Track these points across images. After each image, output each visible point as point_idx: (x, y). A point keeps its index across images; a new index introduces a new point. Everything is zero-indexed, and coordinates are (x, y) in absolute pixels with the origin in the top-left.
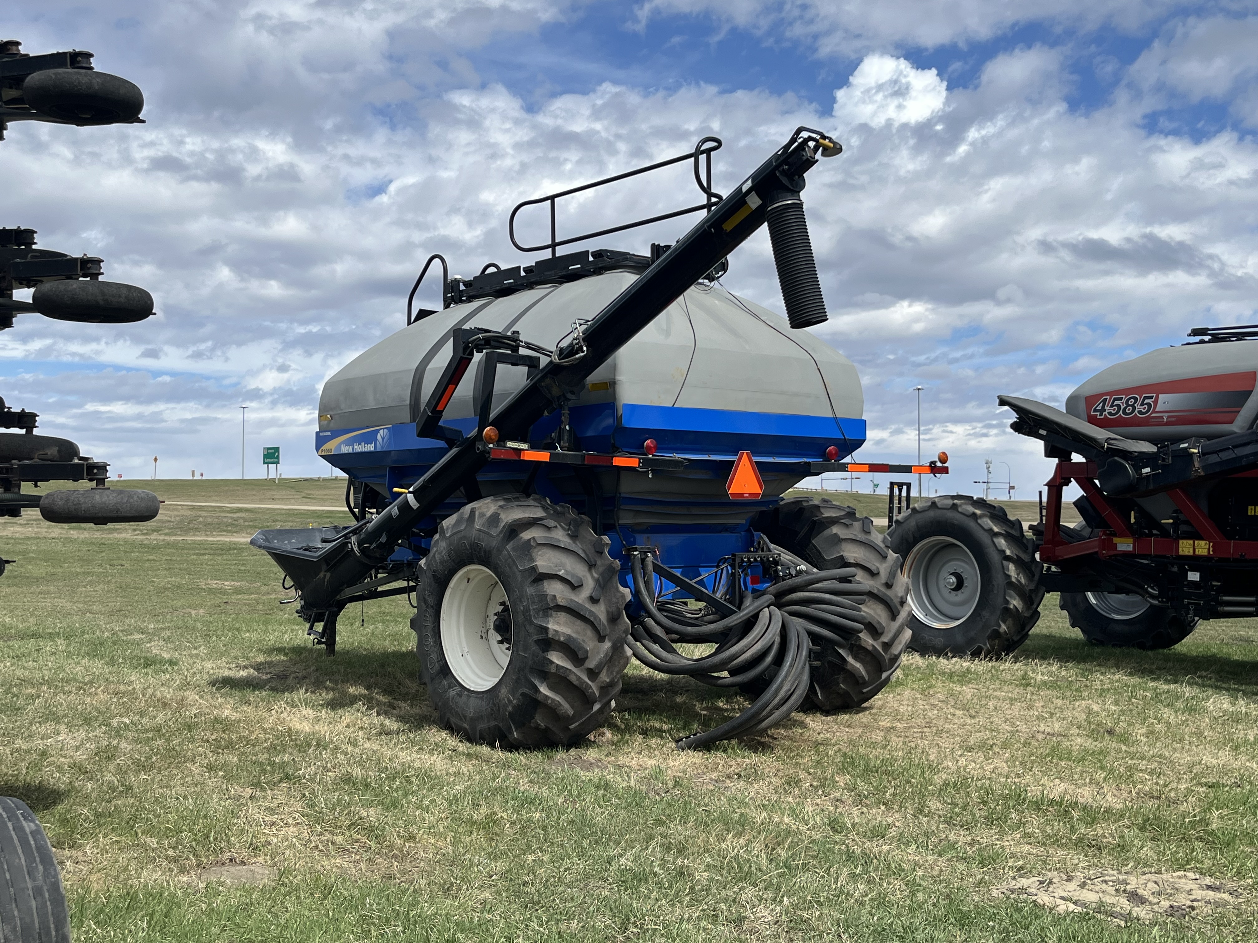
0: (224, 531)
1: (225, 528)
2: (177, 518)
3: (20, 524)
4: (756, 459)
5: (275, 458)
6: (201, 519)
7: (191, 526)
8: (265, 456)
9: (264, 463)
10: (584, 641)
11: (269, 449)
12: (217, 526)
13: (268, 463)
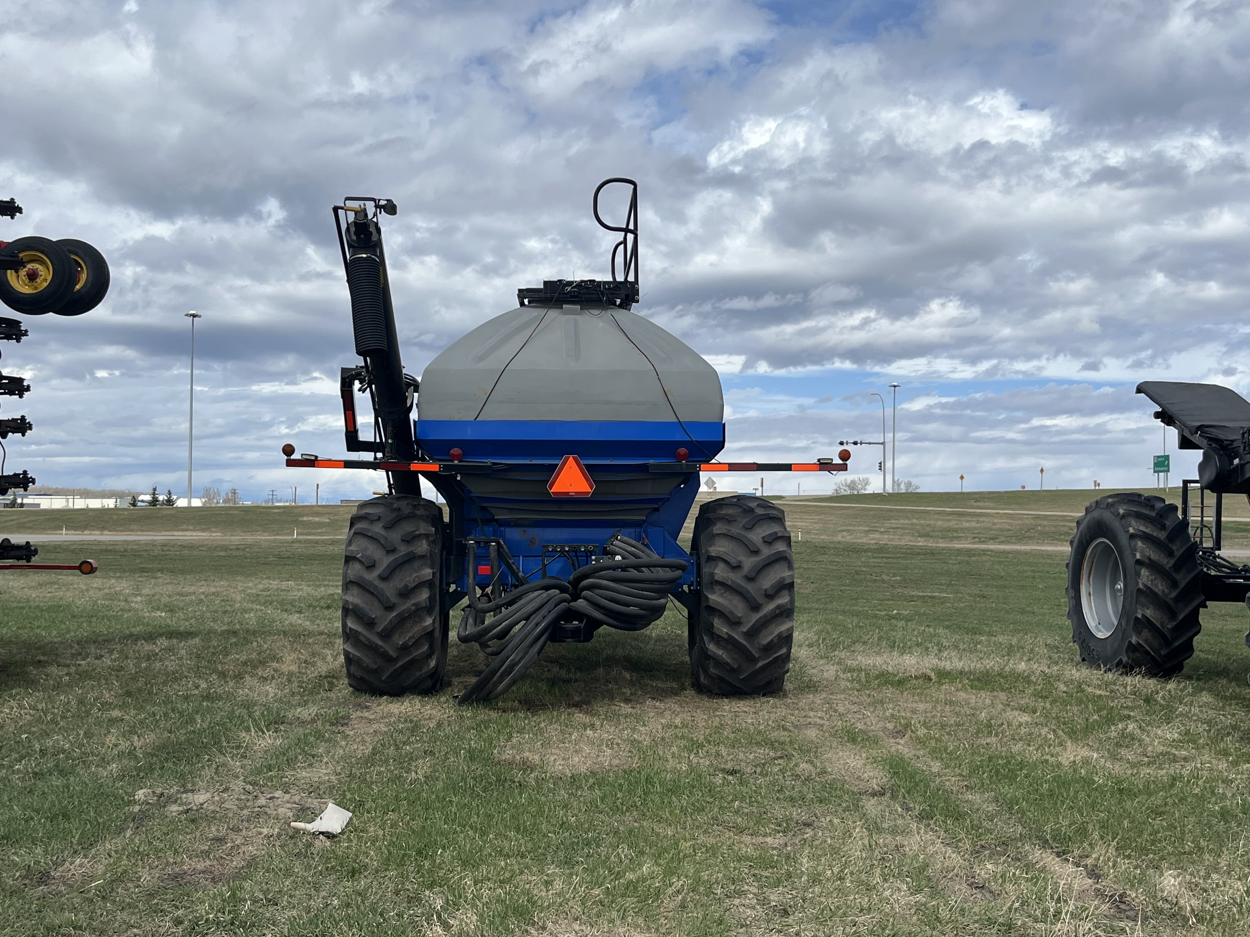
0: (1056, 539)
1: (1058, 537)
2: (1018, 527)
3: (881, 532)
4: (582, 462)
5: (1165, 466)
6: (1039, 528)
7: (1027, 534)
8: (1156, 465)
9: (1155, 472)
10: (371, 610)
11: (1158, 457)
12: (1052, 535)
13: (1158, 472)
